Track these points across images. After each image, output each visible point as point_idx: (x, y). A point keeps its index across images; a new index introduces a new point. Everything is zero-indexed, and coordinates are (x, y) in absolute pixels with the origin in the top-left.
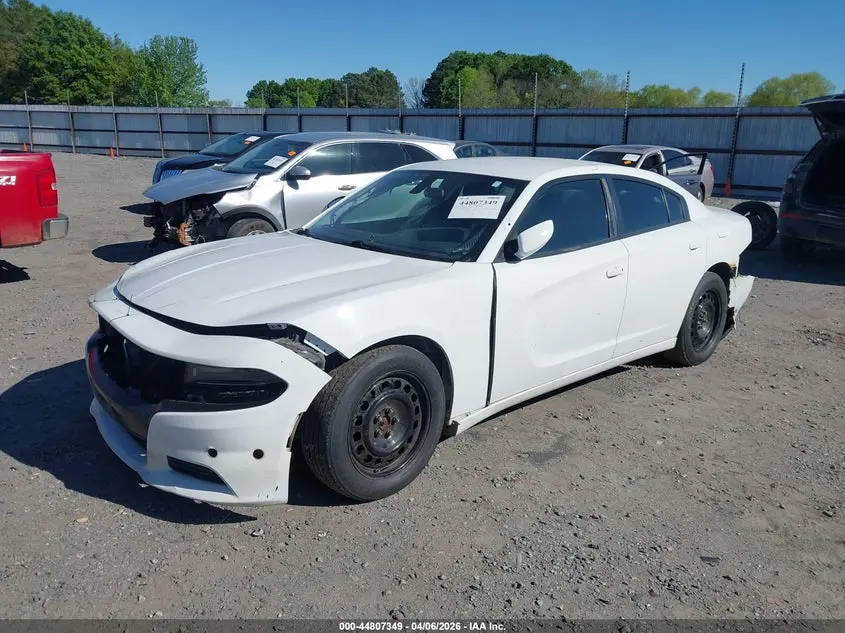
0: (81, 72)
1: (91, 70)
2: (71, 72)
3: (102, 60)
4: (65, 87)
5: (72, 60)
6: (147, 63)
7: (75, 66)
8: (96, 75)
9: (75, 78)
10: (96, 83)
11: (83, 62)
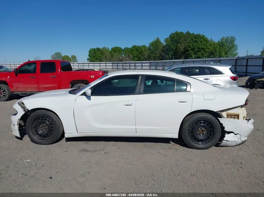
0: (200, 50)
1: (202, 49)
2: (197, 50)
3: (206, 46)
4: (195, 54)
5: (198, 47)
6: (219, 45)
7: (198, 48)
8: (204, 50)
9: (198, 52)
10: (203, 52)
11: (201, 47)
